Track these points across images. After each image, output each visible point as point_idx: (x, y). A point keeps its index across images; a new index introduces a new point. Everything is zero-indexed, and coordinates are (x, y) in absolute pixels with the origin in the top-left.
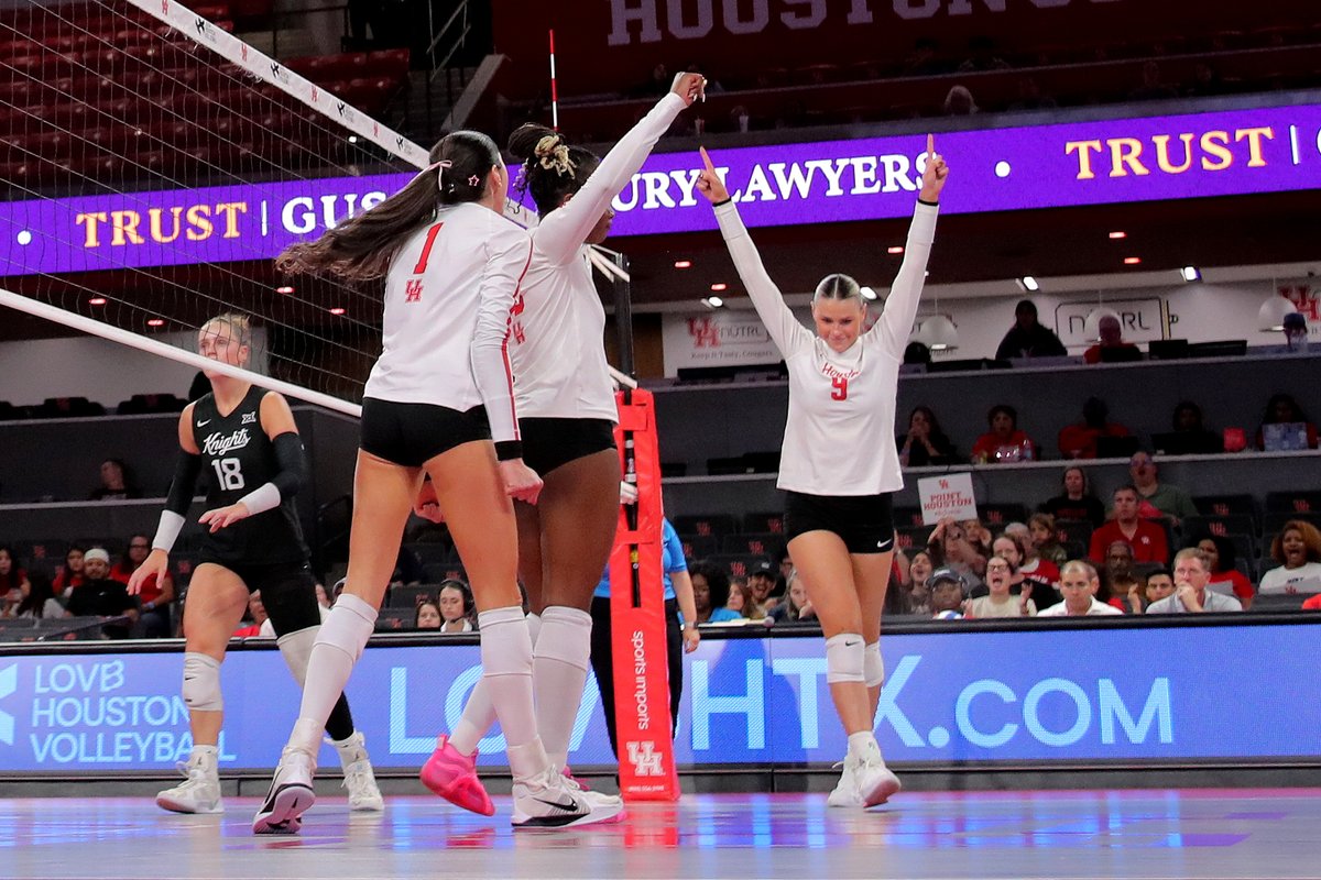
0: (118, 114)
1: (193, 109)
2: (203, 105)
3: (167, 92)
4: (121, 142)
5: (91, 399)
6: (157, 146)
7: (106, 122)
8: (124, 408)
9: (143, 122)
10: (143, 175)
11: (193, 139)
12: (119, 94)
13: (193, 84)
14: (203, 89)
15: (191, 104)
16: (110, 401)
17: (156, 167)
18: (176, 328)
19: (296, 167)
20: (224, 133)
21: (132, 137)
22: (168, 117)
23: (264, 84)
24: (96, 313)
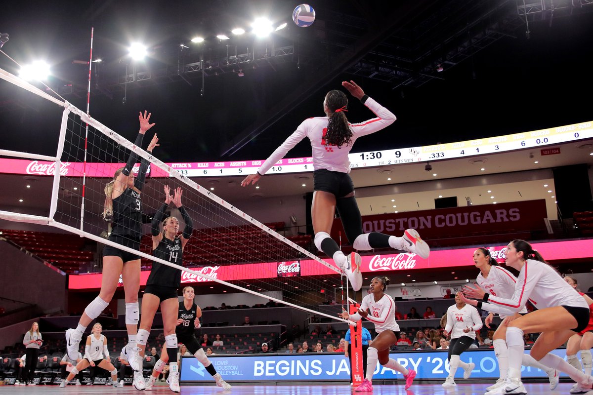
0: (253, 248)
1: (268, 247)
2: (270, 246)
3: (262, 243)
4: (253, 253)
5: (247, 305)
6: (260, 254)
7: (250, 249)
8: (254, 307)
9: (258, 249)
10: (258, 260)
11: (267, 253)
12: (253, 244)
13: (267, 242)
14: (270, 243)
15: (267, 246)
16: (251, 306)
17: (260, 258)
18: (264, 291)
19: (288, 258)
20: (274, 252)
21: (255, 252)
22: (262, 248)
23: (282, 242)
24: (248, 288)
